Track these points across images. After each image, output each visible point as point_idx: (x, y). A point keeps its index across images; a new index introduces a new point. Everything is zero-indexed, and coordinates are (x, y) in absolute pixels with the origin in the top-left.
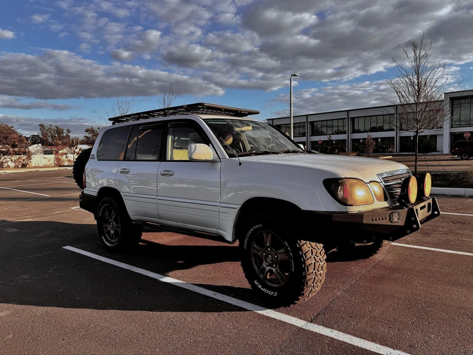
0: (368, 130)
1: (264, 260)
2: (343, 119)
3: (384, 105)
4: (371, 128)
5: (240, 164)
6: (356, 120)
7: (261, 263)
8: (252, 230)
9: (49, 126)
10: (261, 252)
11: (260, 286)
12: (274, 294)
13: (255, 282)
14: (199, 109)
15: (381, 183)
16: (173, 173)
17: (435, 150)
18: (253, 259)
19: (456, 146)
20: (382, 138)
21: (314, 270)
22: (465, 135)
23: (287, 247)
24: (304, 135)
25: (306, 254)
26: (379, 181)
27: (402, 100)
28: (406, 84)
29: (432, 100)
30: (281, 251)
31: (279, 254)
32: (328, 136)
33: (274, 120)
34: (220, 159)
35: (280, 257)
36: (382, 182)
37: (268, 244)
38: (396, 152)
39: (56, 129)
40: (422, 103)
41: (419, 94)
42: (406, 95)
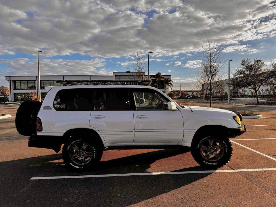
1: (208, 152)
5: (192, 111)
8: (203, 140)
10: (207, 148)
12: (215, 164)
13: (204, 162)
16: (147, 117)
18: (201, 153)
31: (218, 147)
33: (11, 77)
34: (178, 109)
37: (211, 144)
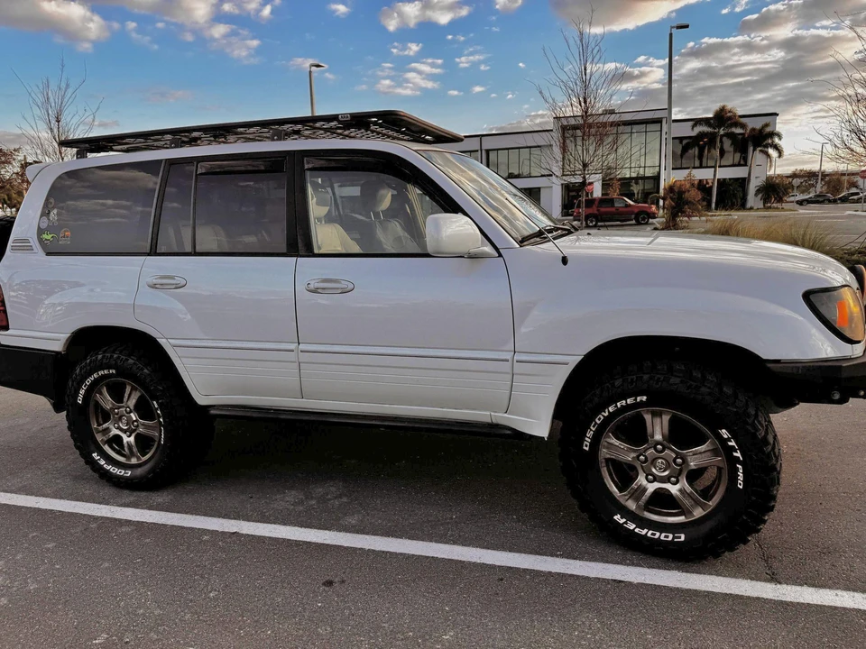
1: (641, 471)
5: (565, 261)
7: (632, 477)
8: (611, 409)
10: (634, 455)
11: (631, 526)
12: (675, 537)
13: (616, 517)
16: (350, 287)
18: (605, 471)
23: (726, 440)
30: (701, 448)
31: (695, 454)
34: (497, 249)
35: (696, 461)
37: (658, 437)
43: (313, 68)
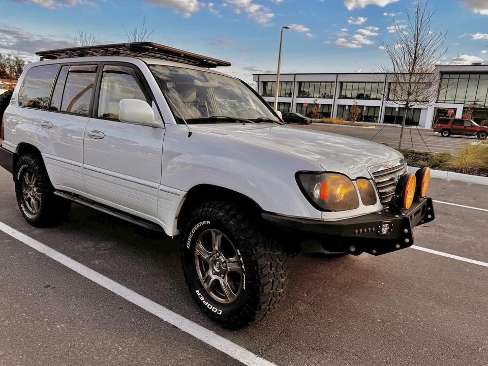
0: (354, 97)
1: (210, 267)
2: (332, 82)
3: (377, 72)
4: (358, 95)
5: (190, 134)
6: (344, 84)
7: (207, 269)
8: (198, 226)
9: (7, 56)
10: (207, 256)
11: (202, 299)
12: (218, 311)
13: (197, 291)
14: (148, 50)
15: (371, 181)
16: (102, 136)
17: (417, 124)
18: (197, 263)
19: (438, 123)
20: (368, 107)
21: (272, 289)
22: (449, 112)
23: (239, 257)
24: (290, 95)
25: (263, 270)
26: (369, 177)
27: (396, 68)
28: (403, 50)
29: (428, 72)
30: (233, 259)
31: (230, 262)
32: (314, 99)
33: (260, 76)
34: (164, 123)
35: (231, 267)
36: (372, 179)
37: (216, 248)
38: (380, 122)
39: (16, 59)
40: (417, 74)
41: (414, 63)
42: (401, 63)
43: (284, 29)
